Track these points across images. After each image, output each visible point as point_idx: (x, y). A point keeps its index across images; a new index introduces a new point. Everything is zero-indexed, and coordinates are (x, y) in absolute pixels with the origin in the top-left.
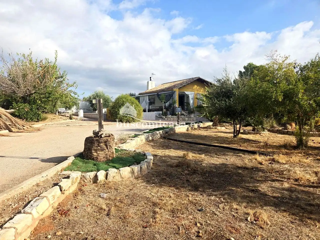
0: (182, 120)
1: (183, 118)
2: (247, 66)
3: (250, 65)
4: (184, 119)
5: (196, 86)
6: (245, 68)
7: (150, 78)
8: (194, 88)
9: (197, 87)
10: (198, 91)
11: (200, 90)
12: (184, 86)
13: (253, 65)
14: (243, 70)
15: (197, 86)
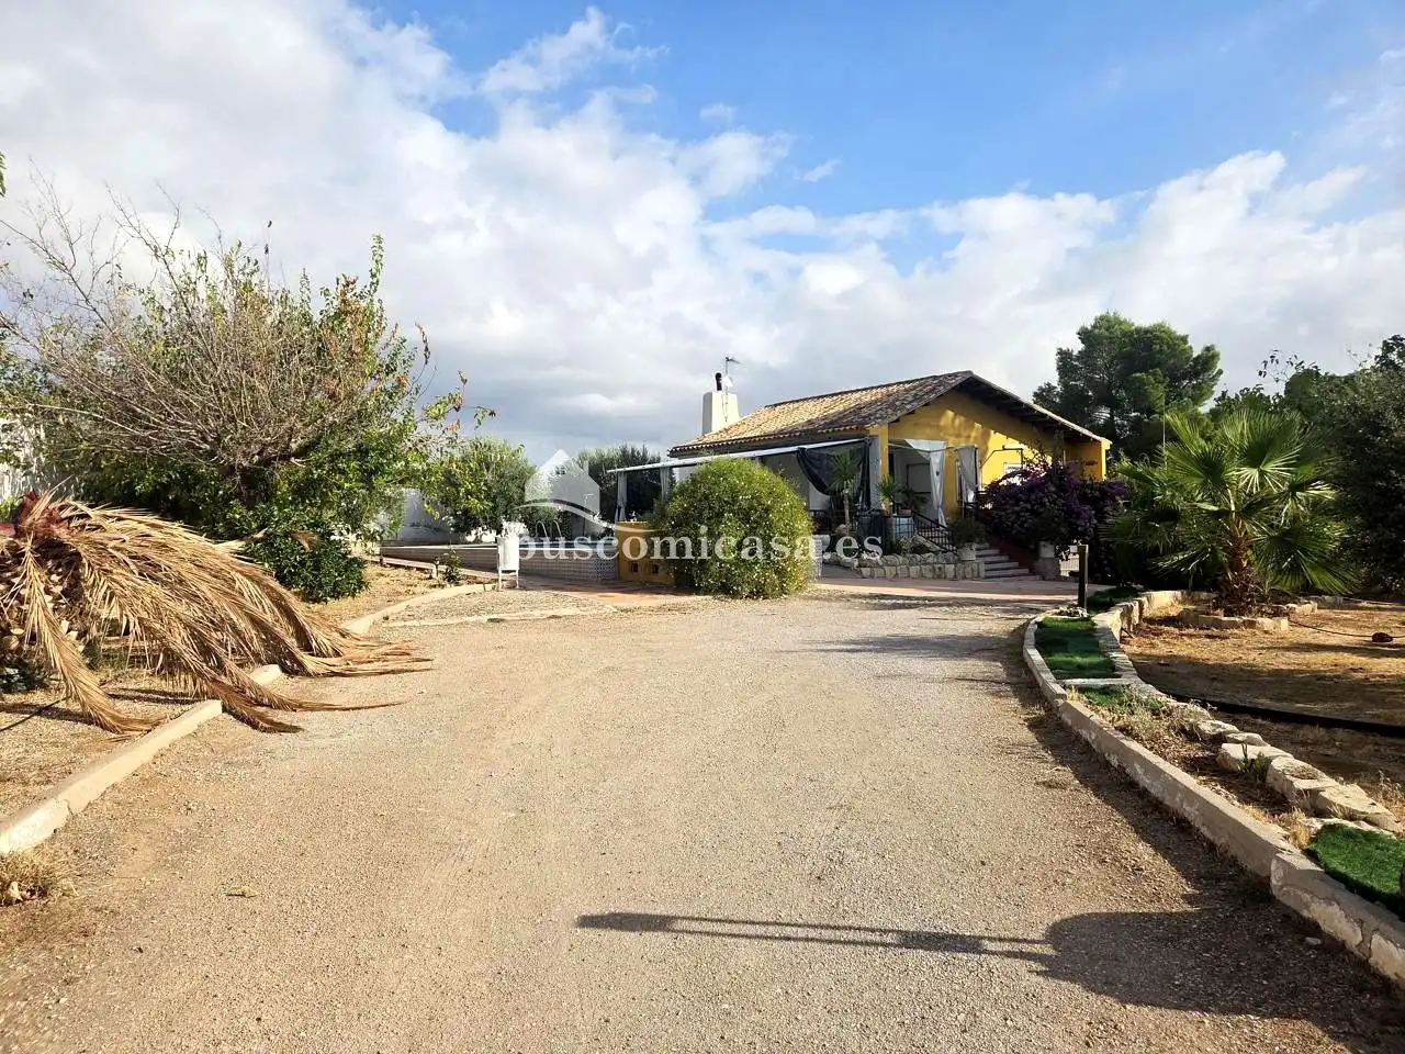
0: (930, 575)
1: (936, 566)
2: (1094, 327)
3: (1105, 322)
4: (940, 568)
5: (950, 414)
6: (1085, 335)
7: (718, 376)
8: (943, 422)
9: (953, 420)
10: (958, 436)
11: (966, 434)
12: (912, 413)
13: (1120, 323)
14: (1077, 346)
15: (956, 415)
